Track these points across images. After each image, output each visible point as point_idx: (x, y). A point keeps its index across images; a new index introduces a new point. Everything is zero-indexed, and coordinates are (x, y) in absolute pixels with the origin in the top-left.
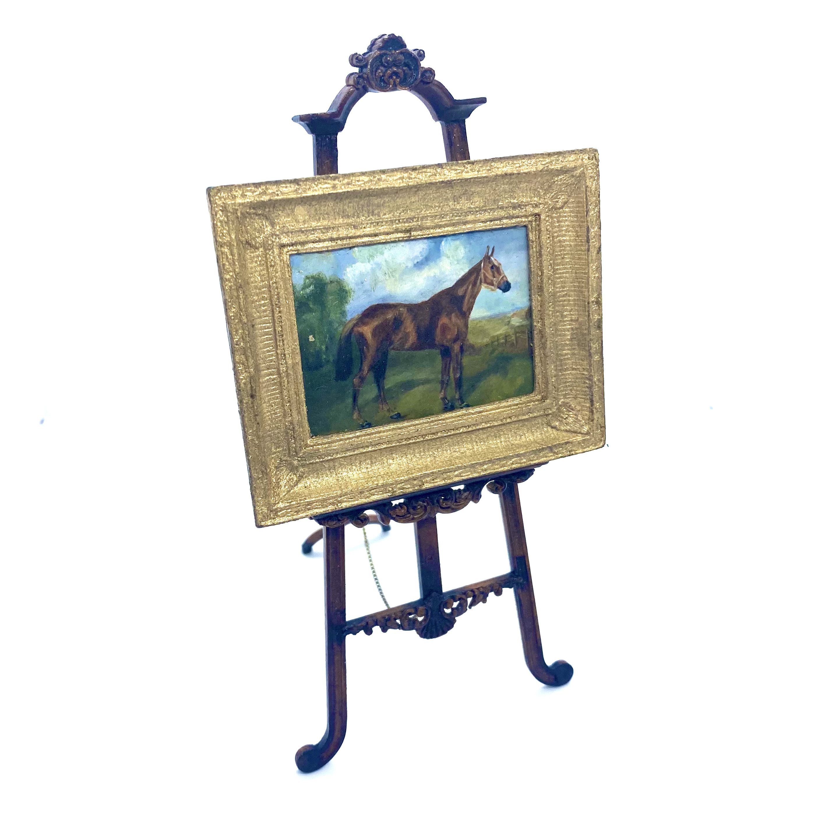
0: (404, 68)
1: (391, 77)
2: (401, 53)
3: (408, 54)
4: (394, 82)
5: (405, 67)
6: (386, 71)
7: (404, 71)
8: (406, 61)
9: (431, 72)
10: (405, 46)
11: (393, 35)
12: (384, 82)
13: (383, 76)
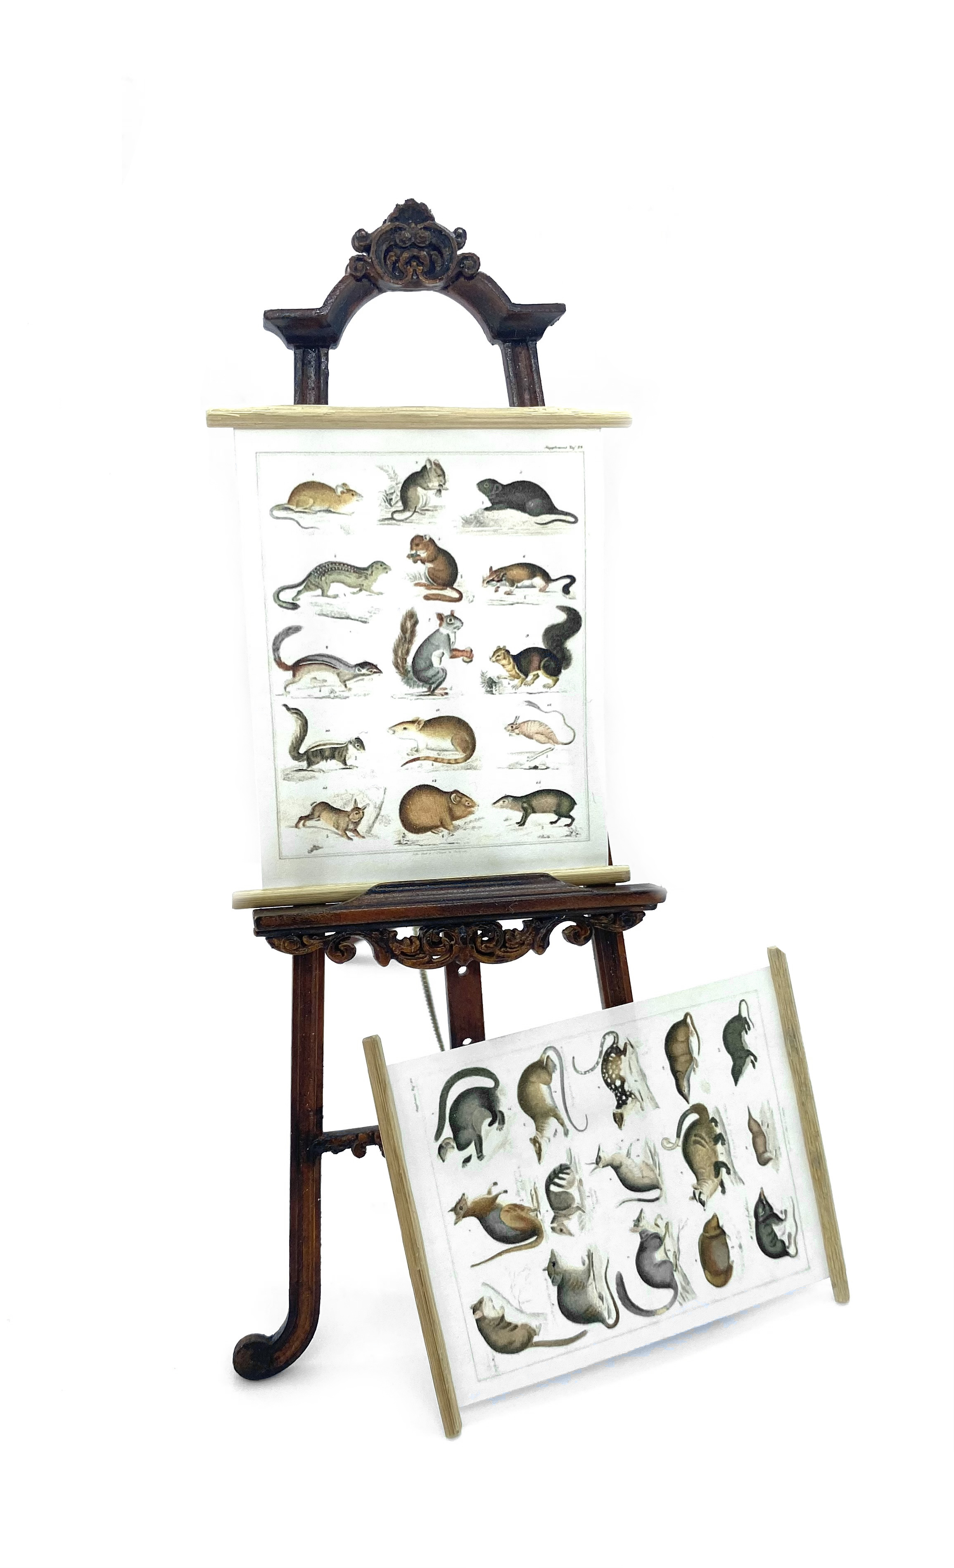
0: (432, 253)
1: (408, 263)
2: (425, 228)
3: (440, 232)
4: (415, 271)
5: (434, 250)
6: (402, 253)
7: (430, 256)
8: (434, 241)
9: (474, 260)
10: (433, 220)
11: (412, 200)
12: (401, 272)
13: (397, 261)
